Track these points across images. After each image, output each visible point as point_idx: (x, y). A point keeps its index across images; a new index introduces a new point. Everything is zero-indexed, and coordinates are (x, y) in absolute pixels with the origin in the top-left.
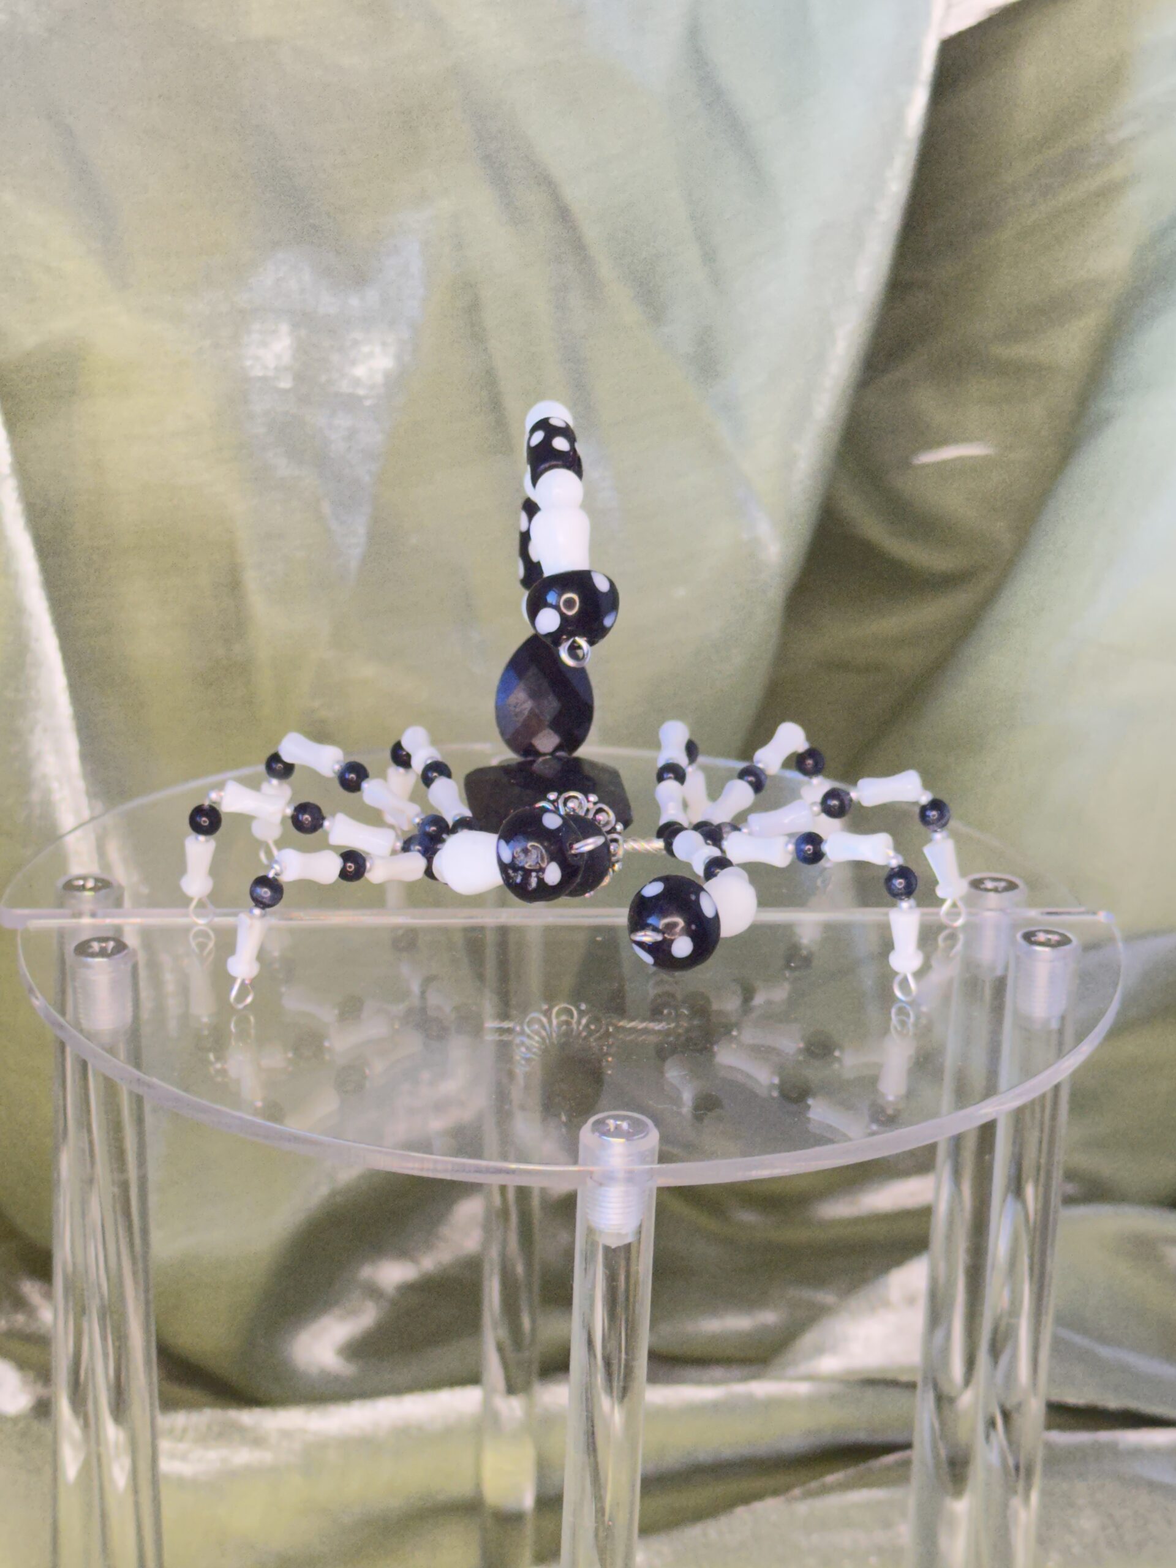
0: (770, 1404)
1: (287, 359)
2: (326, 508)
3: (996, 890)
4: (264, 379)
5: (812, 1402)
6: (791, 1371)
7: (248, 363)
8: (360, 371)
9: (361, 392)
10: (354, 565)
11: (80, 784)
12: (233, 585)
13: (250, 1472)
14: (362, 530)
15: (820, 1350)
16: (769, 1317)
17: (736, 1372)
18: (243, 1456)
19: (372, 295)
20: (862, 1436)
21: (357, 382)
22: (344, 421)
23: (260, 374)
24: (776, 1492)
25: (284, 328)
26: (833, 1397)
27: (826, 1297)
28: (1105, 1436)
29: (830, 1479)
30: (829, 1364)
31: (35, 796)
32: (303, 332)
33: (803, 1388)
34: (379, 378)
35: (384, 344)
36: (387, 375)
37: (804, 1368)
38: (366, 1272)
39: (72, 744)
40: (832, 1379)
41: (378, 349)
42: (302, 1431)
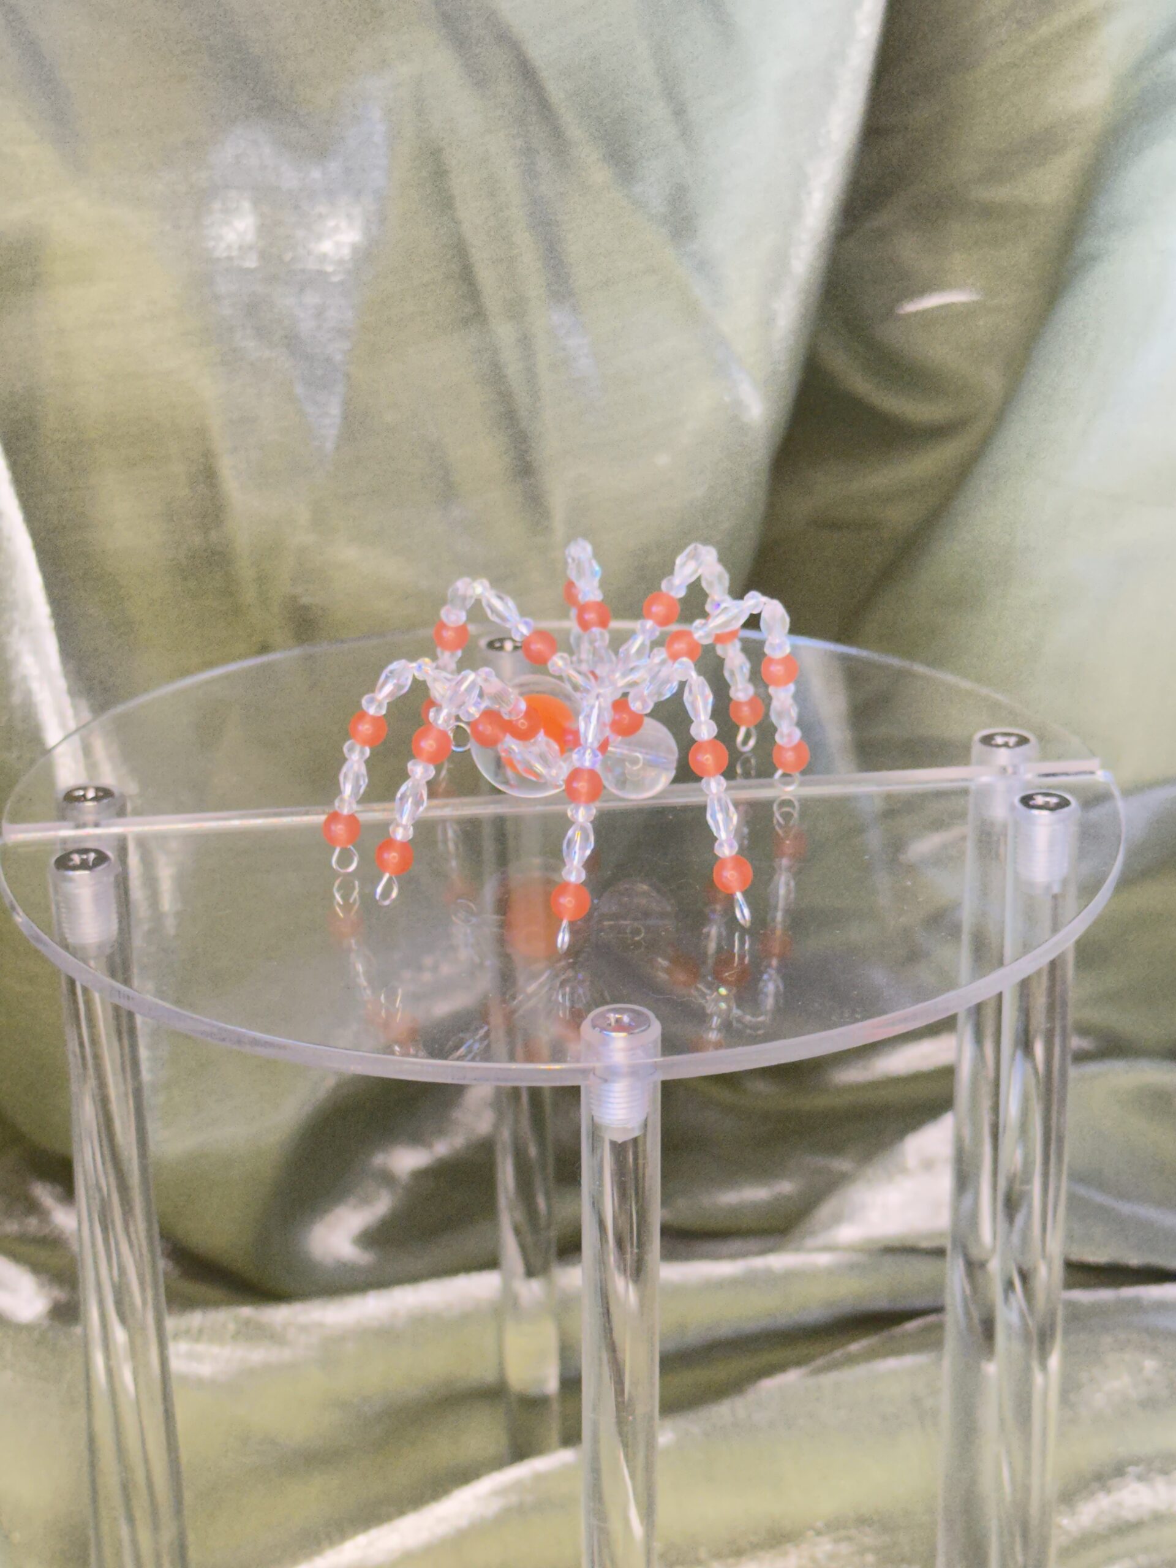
3: (1006, 745)
6: (810, 1242)
13: (267, 1368)
17: (755, 1243)
28: (1128, 1292)
32: (266, 208)
37: (822, 1239)
42: (321, 1325)
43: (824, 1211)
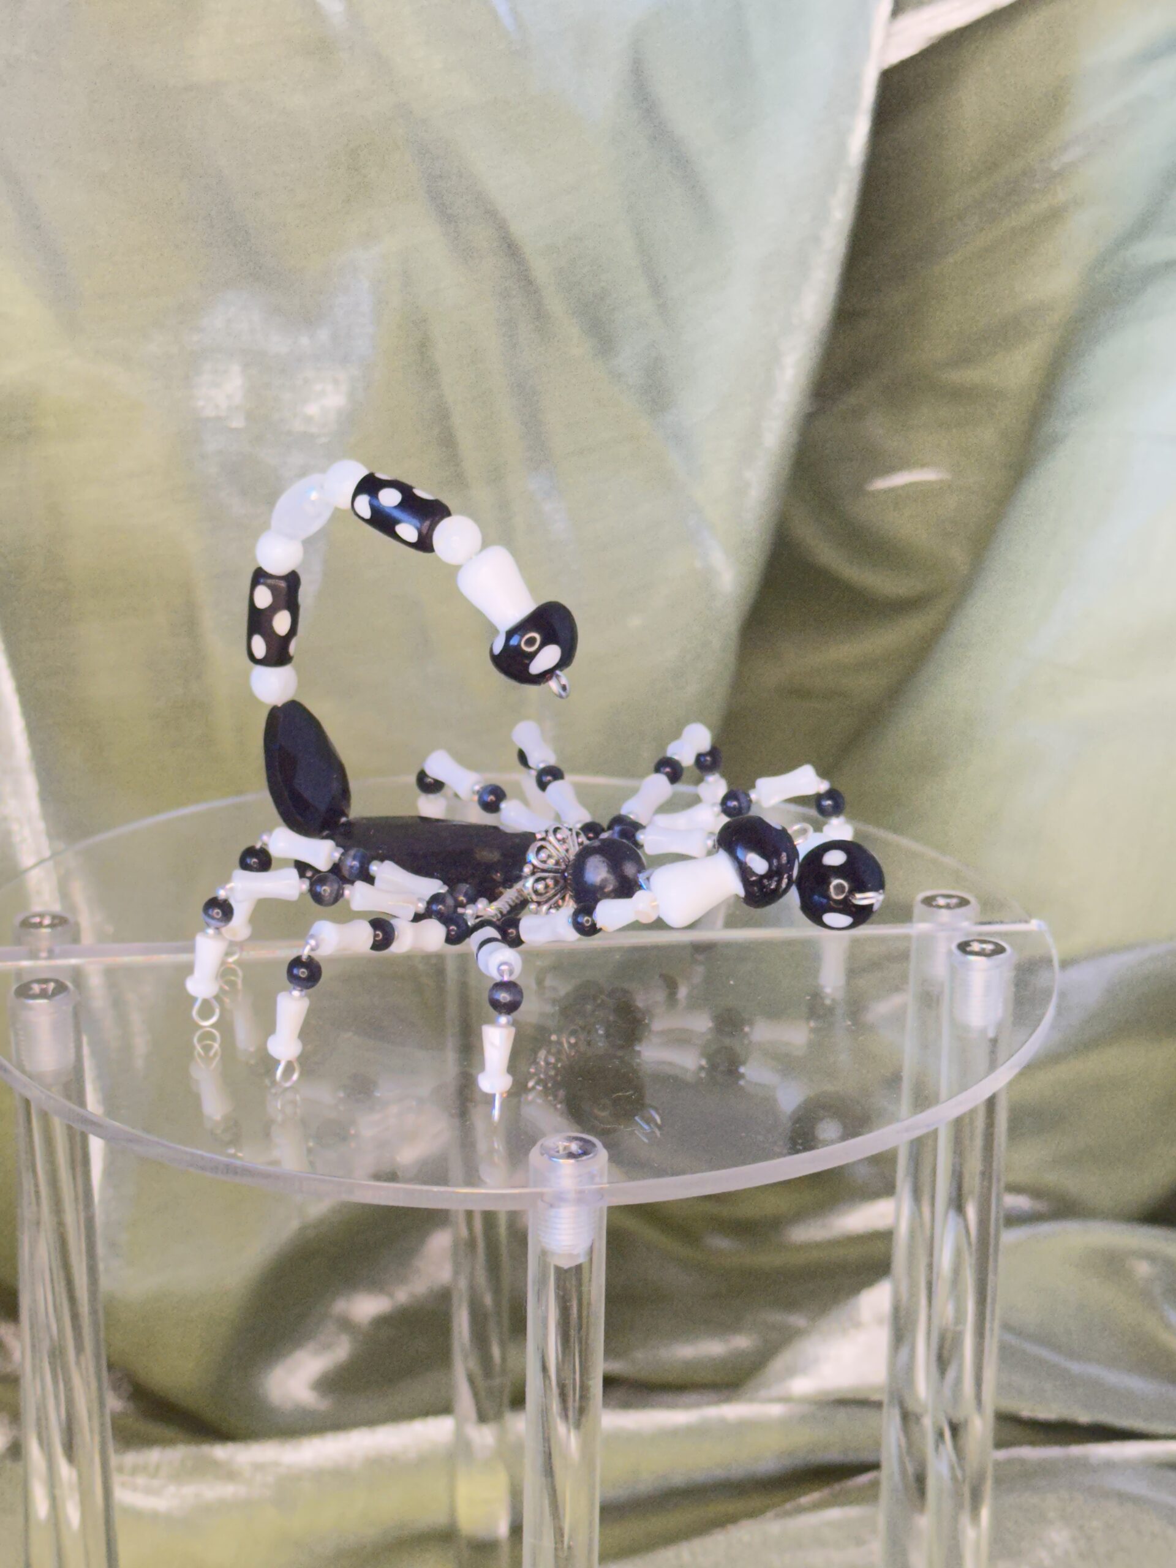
1: (239, 398)
3: (947, 907)
4: (217, 419)
6: (763, 1393)
10: (310, 601)
12: (190, 624)
13: (222, 1505)
14: (316, 568)
17: (709, 1395)
22: (297, 460)
23: (213, 414)
28: (1077, 1450)
32: (254, 371)
34: (332, 416)
36: (340, 412)
37: (776, 1391)
38: (340, 1306)
40: (803, 1400)
41: (329, 387)
42: (276, 1464)
43: (778, 1364)
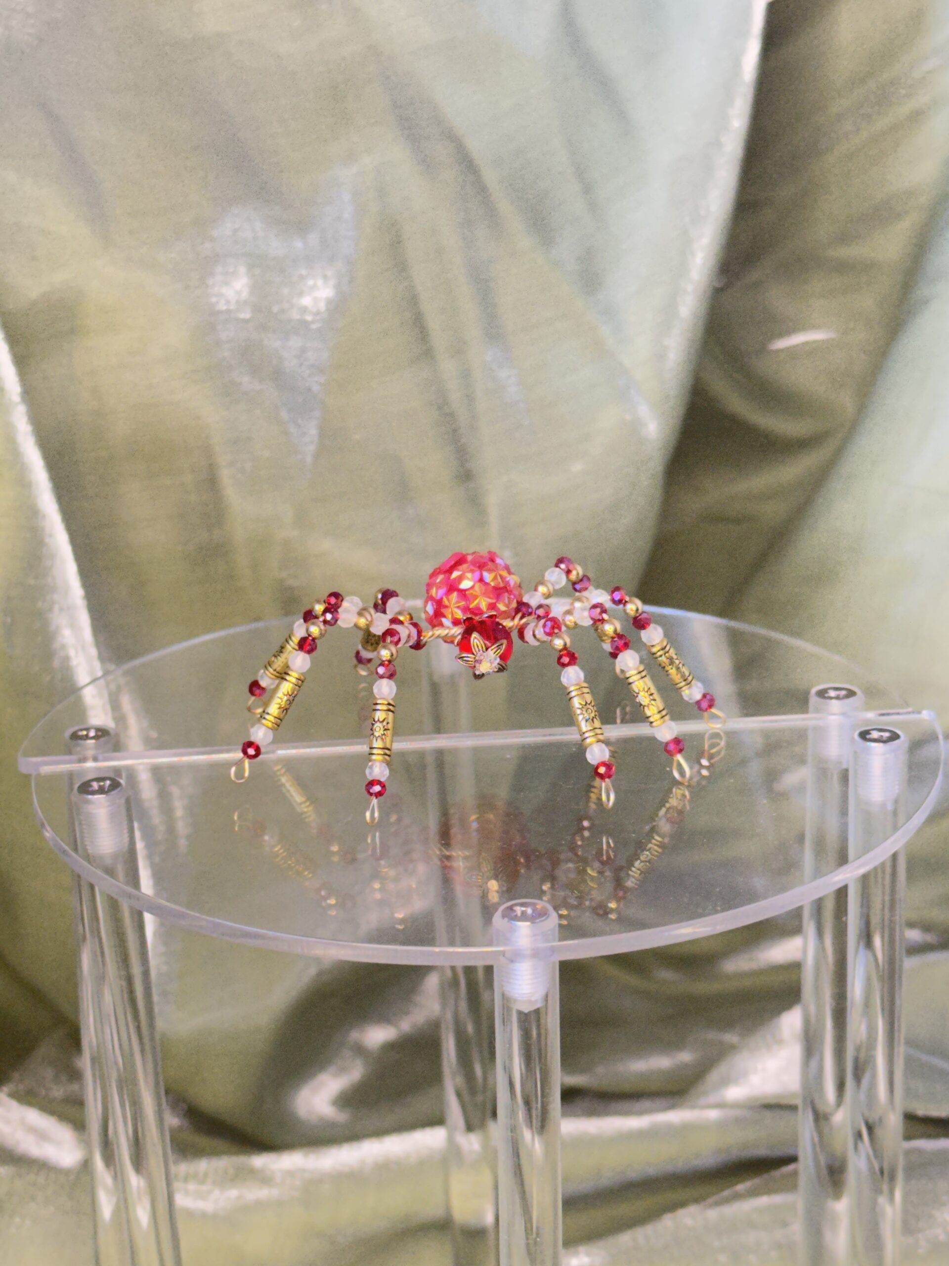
0: (686, 1128)
1: (245, 294)
2: (284, 415)
3: (838, 698)
4: (228, 312)
5: (721, 1126)
6: (702, 1101)
7: (214, 300)
8: (306, 301)
9: (309, 318)
10: (309, 459)
11: (93, 652)
12: (212, 482)
13: (259, 1205)
14: (313, 431)
15: (726, 1082)
16: (686, 1057)
17: (660, 1102)
18: (255, 1193)
19: (313, 238)
20: (762, 1152)
21: (304, 310)
22: (295, 342)
23: (224, 308)
24: (697, 1200)
25: (242, 270)
26: (738, 1121)
27: (731, 1037)
29: (740, 1187)
30: (735, 1093)
31: (56, 663)
32: (257, 271)
33: (713, 1114)
34: (322, 306)
35: (325, 277)
36: (329, 302)
37: (713, 1098)
38: (354, 1035)
39: (84, 619)
40: (736, 1105)
41: (320, 282)
42: (303, 1170)
